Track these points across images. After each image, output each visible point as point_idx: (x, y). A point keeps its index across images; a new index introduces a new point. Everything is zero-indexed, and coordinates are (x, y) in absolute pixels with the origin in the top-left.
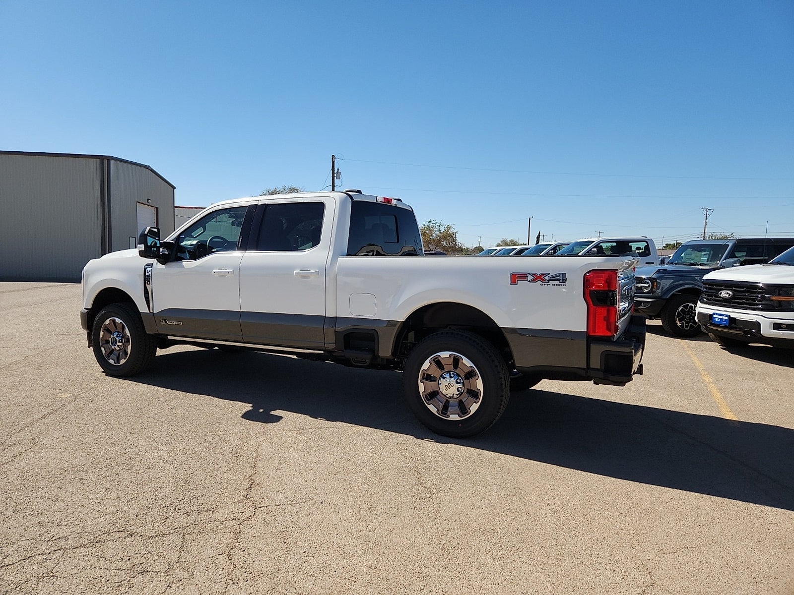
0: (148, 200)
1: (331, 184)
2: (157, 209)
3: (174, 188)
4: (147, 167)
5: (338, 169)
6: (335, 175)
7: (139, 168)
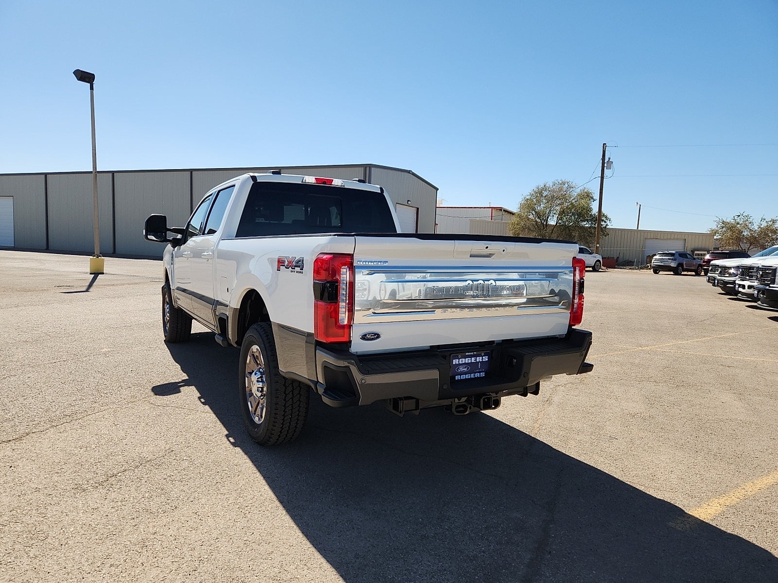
0: (408, 201)
1: (600, 176)
2: (418, 209)
3: (437, 189)
4: (409, 172)
5: (609, 159)
6: (606, 165)
7: (400, 173)
